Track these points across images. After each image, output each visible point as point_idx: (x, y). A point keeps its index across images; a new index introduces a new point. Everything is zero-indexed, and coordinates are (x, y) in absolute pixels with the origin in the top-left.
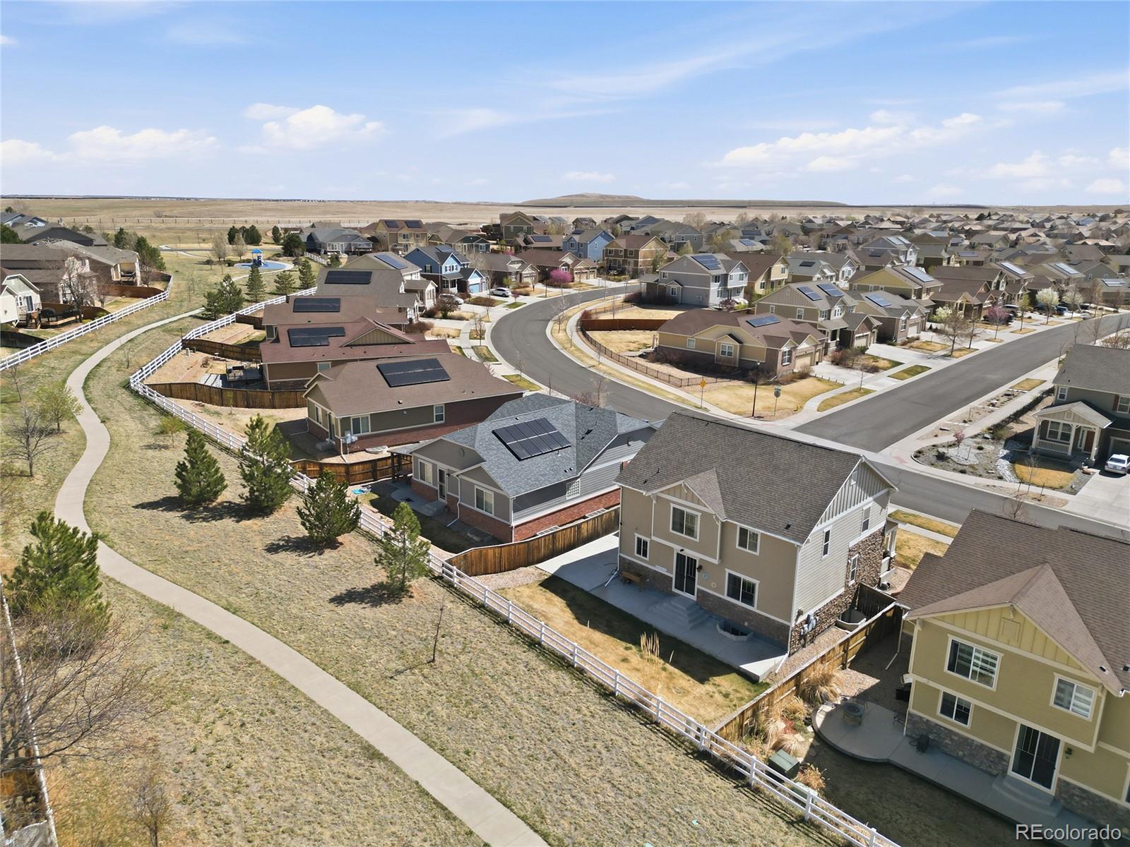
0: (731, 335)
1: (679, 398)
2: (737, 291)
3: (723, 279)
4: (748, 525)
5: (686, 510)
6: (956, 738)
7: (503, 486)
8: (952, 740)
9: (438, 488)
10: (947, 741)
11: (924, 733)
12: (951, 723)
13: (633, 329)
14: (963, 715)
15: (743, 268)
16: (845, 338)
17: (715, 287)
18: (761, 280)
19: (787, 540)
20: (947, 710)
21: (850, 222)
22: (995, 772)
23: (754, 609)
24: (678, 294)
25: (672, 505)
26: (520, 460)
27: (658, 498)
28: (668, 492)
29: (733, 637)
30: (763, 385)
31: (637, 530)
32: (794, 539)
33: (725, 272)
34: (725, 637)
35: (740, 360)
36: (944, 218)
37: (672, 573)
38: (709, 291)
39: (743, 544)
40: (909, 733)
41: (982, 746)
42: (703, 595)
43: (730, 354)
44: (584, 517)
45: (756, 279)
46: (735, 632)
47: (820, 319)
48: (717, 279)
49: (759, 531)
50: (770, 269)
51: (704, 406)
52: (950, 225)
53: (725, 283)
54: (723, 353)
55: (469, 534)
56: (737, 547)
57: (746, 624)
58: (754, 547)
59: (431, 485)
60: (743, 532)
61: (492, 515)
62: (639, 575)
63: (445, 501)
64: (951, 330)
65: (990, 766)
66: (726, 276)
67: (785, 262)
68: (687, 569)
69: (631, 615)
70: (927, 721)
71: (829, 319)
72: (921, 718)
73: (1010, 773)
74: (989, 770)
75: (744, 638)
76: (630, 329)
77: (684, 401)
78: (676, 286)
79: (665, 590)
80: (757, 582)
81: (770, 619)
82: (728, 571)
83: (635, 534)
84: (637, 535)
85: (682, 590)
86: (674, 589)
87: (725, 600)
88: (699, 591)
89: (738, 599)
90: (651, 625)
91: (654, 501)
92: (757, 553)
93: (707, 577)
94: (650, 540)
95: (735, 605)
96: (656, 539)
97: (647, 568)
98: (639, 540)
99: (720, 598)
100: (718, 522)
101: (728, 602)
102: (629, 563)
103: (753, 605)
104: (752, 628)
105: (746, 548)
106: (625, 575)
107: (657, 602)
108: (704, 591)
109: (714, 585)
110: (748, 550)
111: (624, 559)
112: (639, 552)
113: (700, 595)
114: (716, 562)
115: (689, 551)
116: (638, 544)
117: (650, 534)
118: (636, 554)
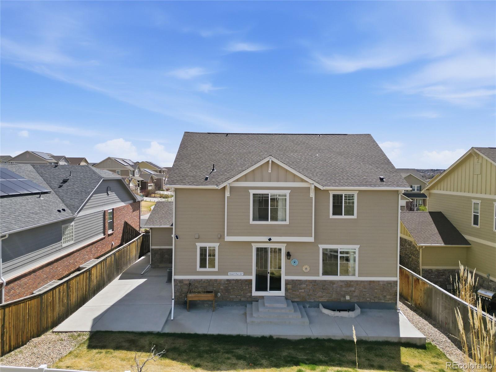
4: (342, 186)
5: (270, 192)
15: (66, 160)
23: (356, 278)
25: (252, 192)
27: (232, 188)
28: (245, 178)
29: (351, 314)
31: (199, 239)
37: (251, 274)
39: (337, 210)
42: (293, 285)
44: (79, 269)
46: (351, 309)
49: (357, 190)
56: (331, 216)
57: (348, 298)
58: (350, 212)
62: (209, 292)
68: (269, 264)
69: (239, 336)
71: (134, 176)
75: (358, 311)
79: (242, 299)
80: (357, 247)
81: (374, 282)
82: (322, 247)
83: (197, 244)
84: (199, 245)
85: (265, 290)
86: (255, 293)
87: (321, 281)
88: (287, 282)
89: (337, 275)
90: (271, 337)
91: (227, 194)
92: (355, 217)
93: (297, 263)
94: (218, 244)
95: (332, 282)
96: (228, 239)
97: (216, 280)
98: (203, 250)
99: (315, 281)
100: (312, 195)
101: (325, 281)
102: (190, 284)
103: (354, 275)
104: (355, 300)
105: (341, 214)
106: (191, 297)
107: (245, 314)
108: (293, 281)
109: (306, 268)
110: (343, 217)
111: (181, 281)
112: (203, 265)
113: (289, 286)
114: (311, 239)
115: (272, 238)
116: (201, 255)
117: (221, 238)
118: (199, 269)
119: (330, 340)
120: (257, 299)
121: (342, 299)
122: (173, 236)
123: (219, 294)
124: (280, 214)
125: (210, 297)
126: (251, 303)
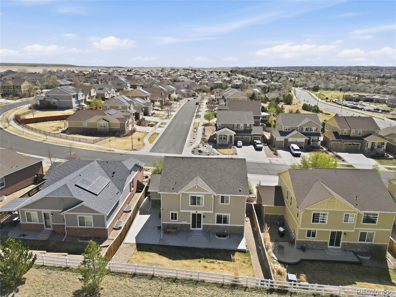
0: (103, 119)
1: (98, 148)
2: (82, 100)
3: (76, 96)
4: (224, 194)
5: (197, 195)
6: (312, 243)
7: (100, 211)
8: (311, 244)
9: (44, 223)
10: (309, 245)
11: (302, 245)
12: (311, 239)
13: (47, 121)
14: (314, 235)
15: (83, 92)
16: (137, 116)
17: (74, 100)
18: (88, 96)
19: (243, 196)
20: (309, 235)
21: (88, 73)
22: (324, 248)
23: (229, 225)
24: (57, 104)
25: (190, 195)
26: (97, 195)
27: (182, 194)
29: (225, 238)
30: (123, 137)
31: (171, 210)
32: (245, 195)
33: (76, 94)
34: (222, 239)
35: (109, 128)
36: (119, 71)
37: (190, 223)
38: (72, 102)
39: (222, 202)
40: (296, 247)
41: (320, 242)
43: (104, 127)
44: (124, 212)
45: (86, 96)
46: (224, 236)
47: (128, 109)
48: (74, 96)
49: (229, 195)
50: (90, 91)
51: (111, 150)
52: (122, 73)
53: (77, 98)
54: (101, 127)
55: (80, 241)
56: (220, 203)
57: (226, 231)
58: (227, 202)
59: (38, 223)
60: (223, 198)
61: (93, 227)
62: (174, 228)
63: (51, 229)
64: (161, 109)
65: (323, 247)
66: (77, 95)
67: (94, 88)
68: (197, 219)
69: (184, 247)
70: (303, 241)
71: (130, 109)
72: (301, 241)
73: (329, 247)
74: (322, 248)
75: (228, 237)
76: (46, 121)
77: (101, 149)
78: (55, 101)
79: (187, 231)
80: (229, 214)
81: (235, 226)
82: (216, 214)
83: (170, 212)
84: (171, 212)
85: (195, 228)
86: (191, 229)
87: (216, 225)
88: (203, 226)
89: (222, 223)
90: (195, 247)
91: (181, 196)
92: (229, 204)
93: (207, 219)
94: (178, 212)
95: (220, 226)
96: (181, 211)
97: (177, 224)
98: (172, 214)
99: (214, 225)
100: (213, 197)
101: (217, 225)
102: (168, 225)
103: (228, 223)
104: (228, 232)
105: (224, 203)
106: (168, 230)
107: (187, 237)
108: (205, 225)
109: (210, 221)
110: (225, 204)
111: (164, 224)
112: (172, 218)
113: (204, 227)
114: (212, 212)
115: (198, 211)
116: (172, 215)
117: (179, 210)
118: (171, 220)
119: (214, 249)
120: (192, 231)
121: (223, 232)
122: (161, 208)
123: (178, 229)
124: (201, 203)
125: (175, 230)
126: (190, 232)
